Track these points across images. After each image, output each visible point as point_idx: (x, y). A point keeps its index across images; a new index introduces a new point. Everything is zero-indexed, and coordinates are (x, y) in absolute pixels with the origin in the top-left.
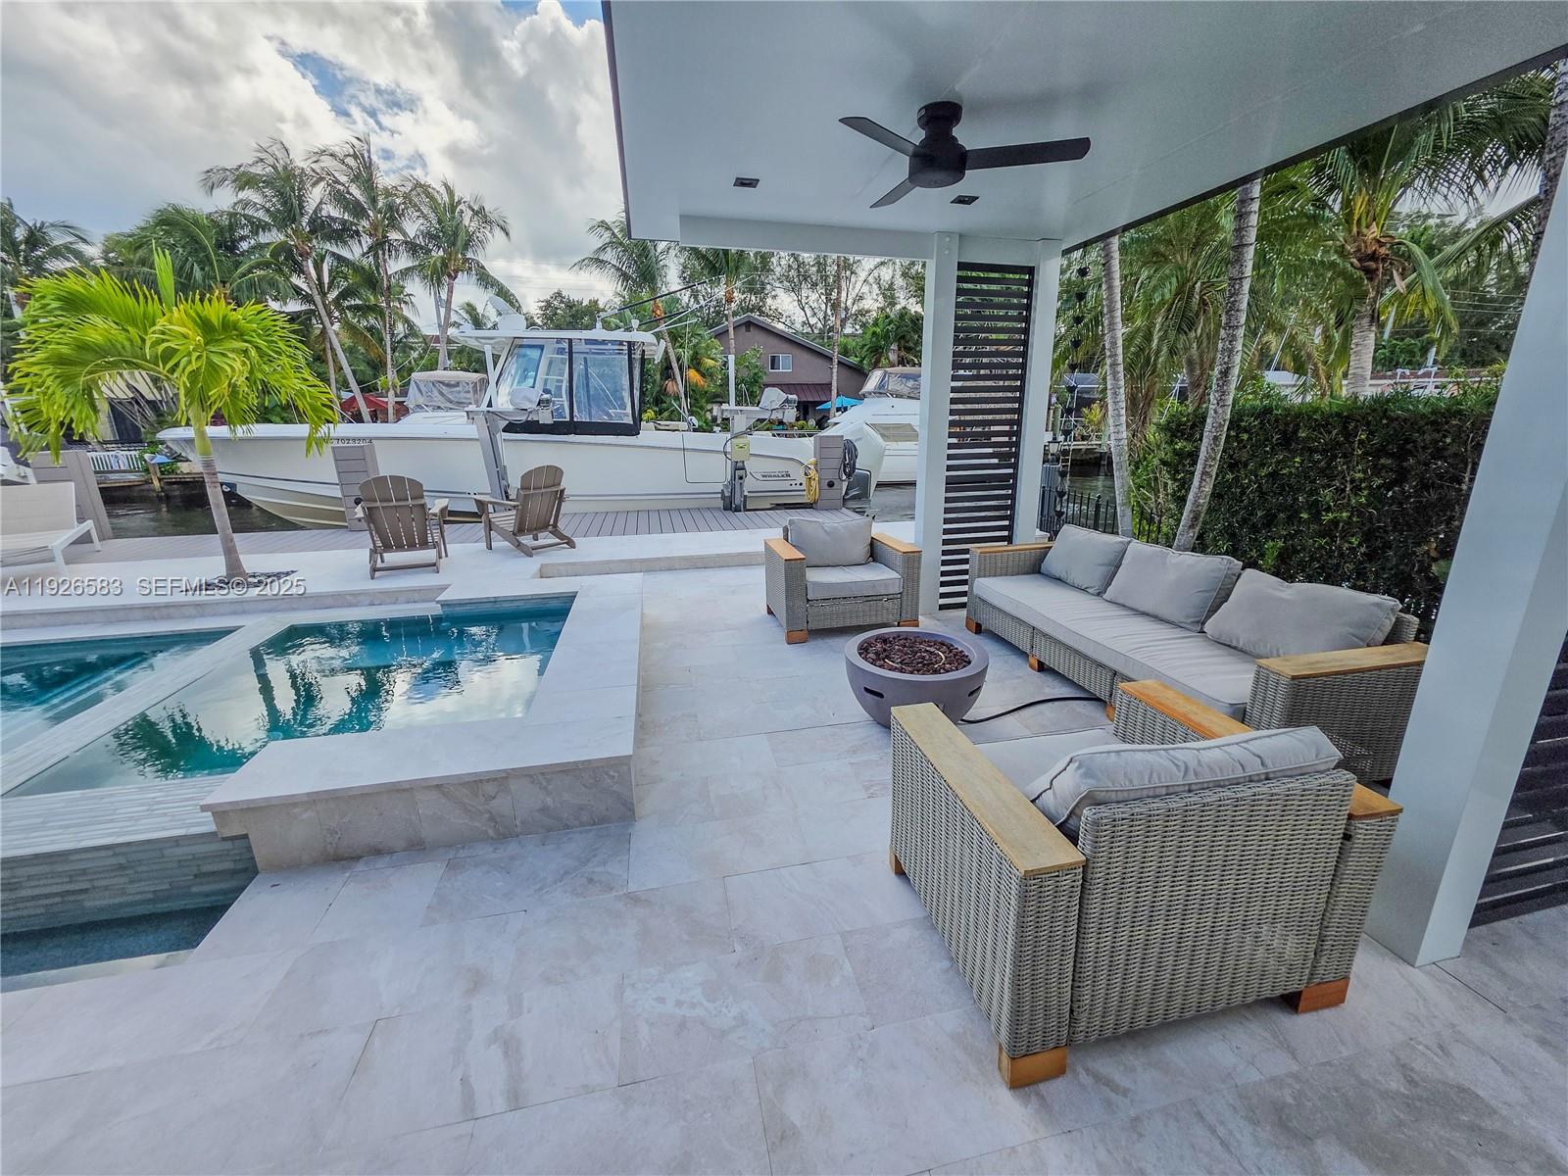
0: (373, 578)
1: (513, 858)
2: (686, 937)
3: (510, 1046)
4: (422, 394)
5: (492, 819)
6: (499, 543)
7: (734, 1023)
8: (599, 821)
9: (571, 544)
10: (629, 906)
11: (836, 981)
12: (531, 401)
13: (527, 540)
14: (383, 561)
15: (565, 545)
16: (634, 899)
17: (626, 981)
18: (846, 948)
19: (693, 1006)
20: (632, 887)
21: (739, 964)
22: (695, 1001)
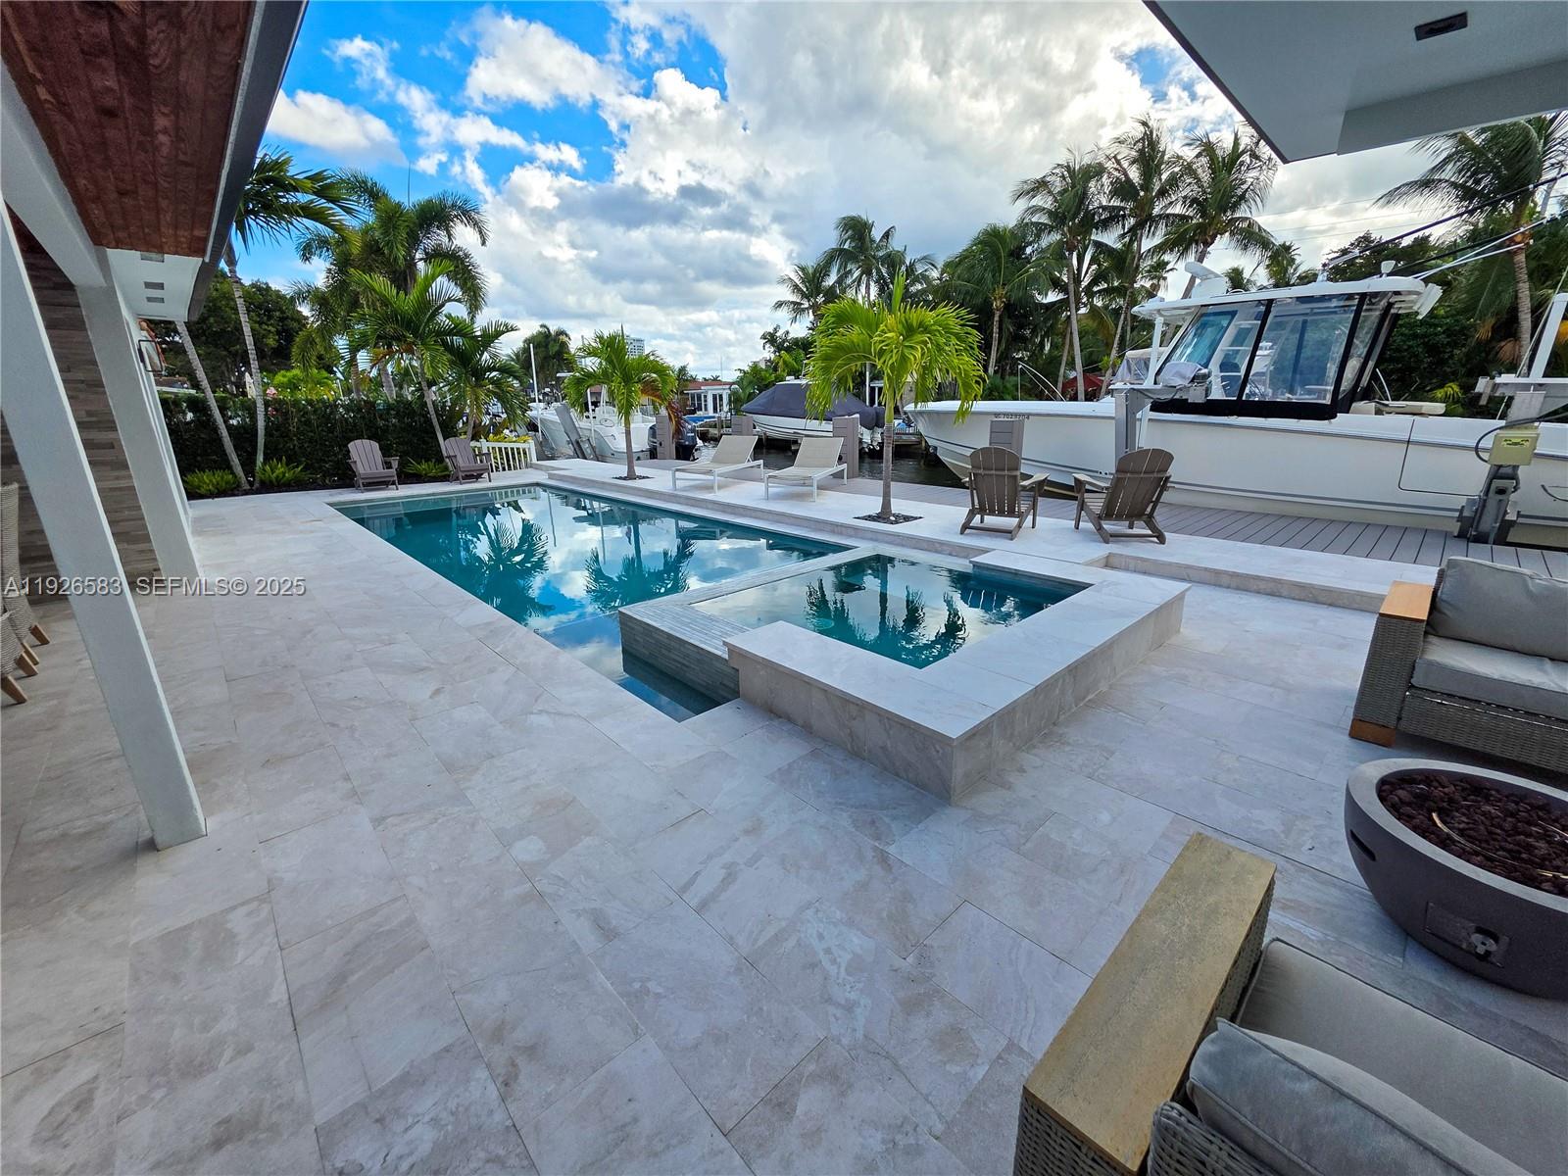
0: (962, 533)
1: (847, 772)
2: (884, 914)
3: (730, 877)
4: (1130, 372)
5: (851, 734)
6: (1086, 525)
7: (843, 1002)
8: (921, 786)
9: (1162, 539)
10: (875, 859)
11: (955, 1069)
12: (1184, 377)
13: (1108, 526)
14: (982, 522)
15: (1155, 539)
16: (883, 859)
17: (817, 904)
18: (999, 1057)
19: (834, 962)
20: (892, 850)
21: (896, 971)
22: (838, 960)
